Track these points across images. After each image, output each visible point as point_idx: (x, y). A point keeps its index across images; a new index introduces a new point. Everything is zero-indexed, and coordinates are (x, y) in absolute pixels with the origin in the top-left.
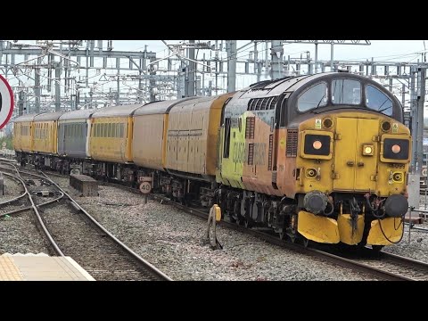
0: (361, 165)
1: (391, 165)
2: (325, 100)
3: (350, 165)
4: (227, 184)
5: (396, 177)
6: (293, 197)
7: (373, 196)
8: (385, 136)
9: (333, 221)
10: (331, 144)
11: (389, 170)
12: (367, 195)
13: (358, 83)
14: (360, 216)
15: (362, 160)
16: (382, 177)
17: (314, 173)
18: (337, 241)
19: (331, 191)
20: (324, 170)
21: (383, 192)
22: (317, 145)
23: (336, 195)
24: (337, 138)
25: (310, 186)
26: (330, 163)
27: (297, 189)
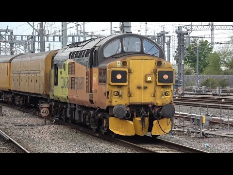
0: (146, 88)
1: (163, 87)
2: (120, 50)
3: (139, 88)
4: (57, 99)
5: (166, 94)
6: (105, 108)
7: (154, 106)
8: (159, 70)
9: (130, 122)
10: (127, 76)
11: (162, 90)
12: (150, 106)
13: (139, 39)
14: (146, 118)
15: (146, 85)
16: (158, 94)
17: (118, 94)
18: (133, 134)
19: (128, 104)
20: (124, 92)
21: (159, 103)
22: (119, 77)
23: (132, 106)
24: (130, 72)
25: (116, 102)
26: (127, 87)
27: (107, 104)
